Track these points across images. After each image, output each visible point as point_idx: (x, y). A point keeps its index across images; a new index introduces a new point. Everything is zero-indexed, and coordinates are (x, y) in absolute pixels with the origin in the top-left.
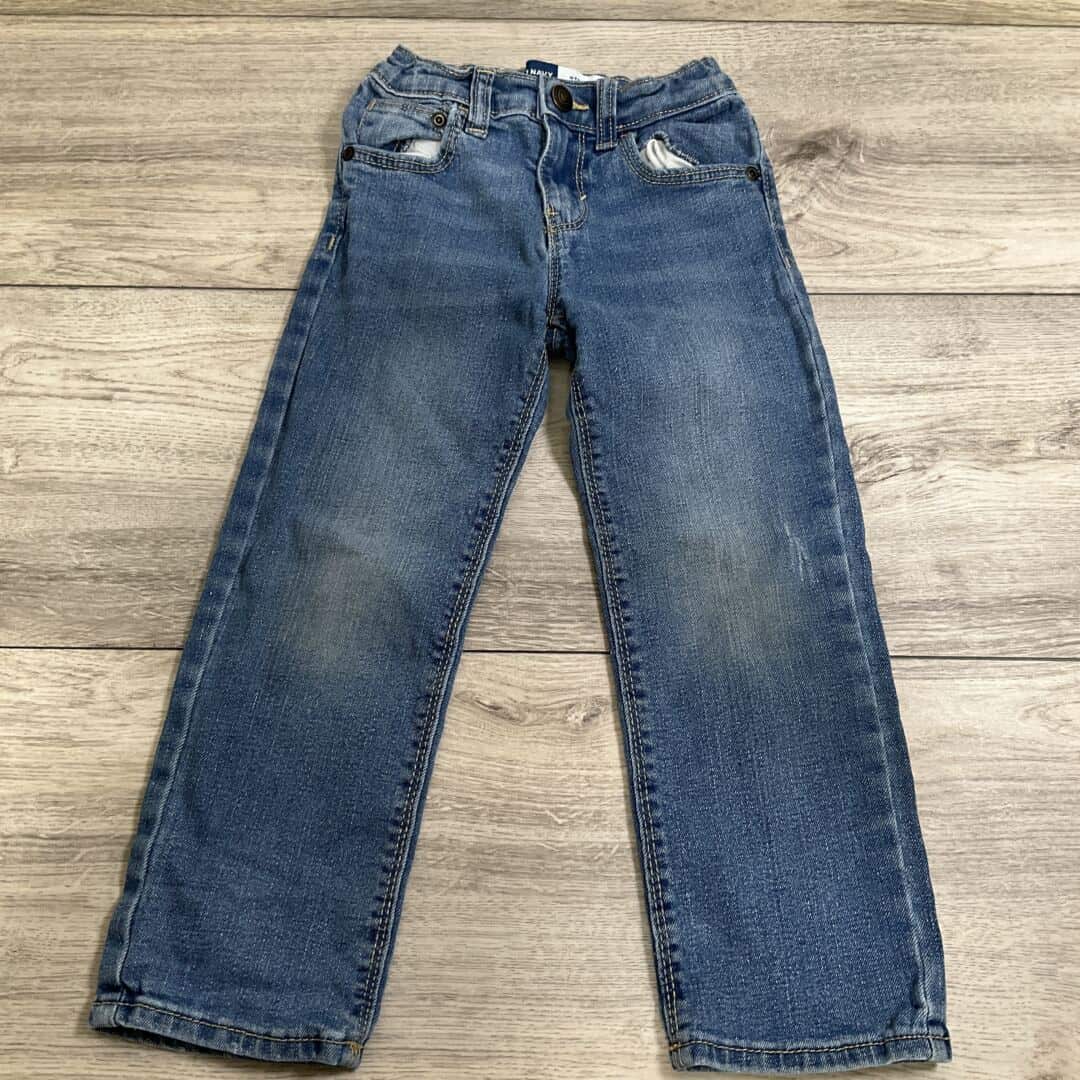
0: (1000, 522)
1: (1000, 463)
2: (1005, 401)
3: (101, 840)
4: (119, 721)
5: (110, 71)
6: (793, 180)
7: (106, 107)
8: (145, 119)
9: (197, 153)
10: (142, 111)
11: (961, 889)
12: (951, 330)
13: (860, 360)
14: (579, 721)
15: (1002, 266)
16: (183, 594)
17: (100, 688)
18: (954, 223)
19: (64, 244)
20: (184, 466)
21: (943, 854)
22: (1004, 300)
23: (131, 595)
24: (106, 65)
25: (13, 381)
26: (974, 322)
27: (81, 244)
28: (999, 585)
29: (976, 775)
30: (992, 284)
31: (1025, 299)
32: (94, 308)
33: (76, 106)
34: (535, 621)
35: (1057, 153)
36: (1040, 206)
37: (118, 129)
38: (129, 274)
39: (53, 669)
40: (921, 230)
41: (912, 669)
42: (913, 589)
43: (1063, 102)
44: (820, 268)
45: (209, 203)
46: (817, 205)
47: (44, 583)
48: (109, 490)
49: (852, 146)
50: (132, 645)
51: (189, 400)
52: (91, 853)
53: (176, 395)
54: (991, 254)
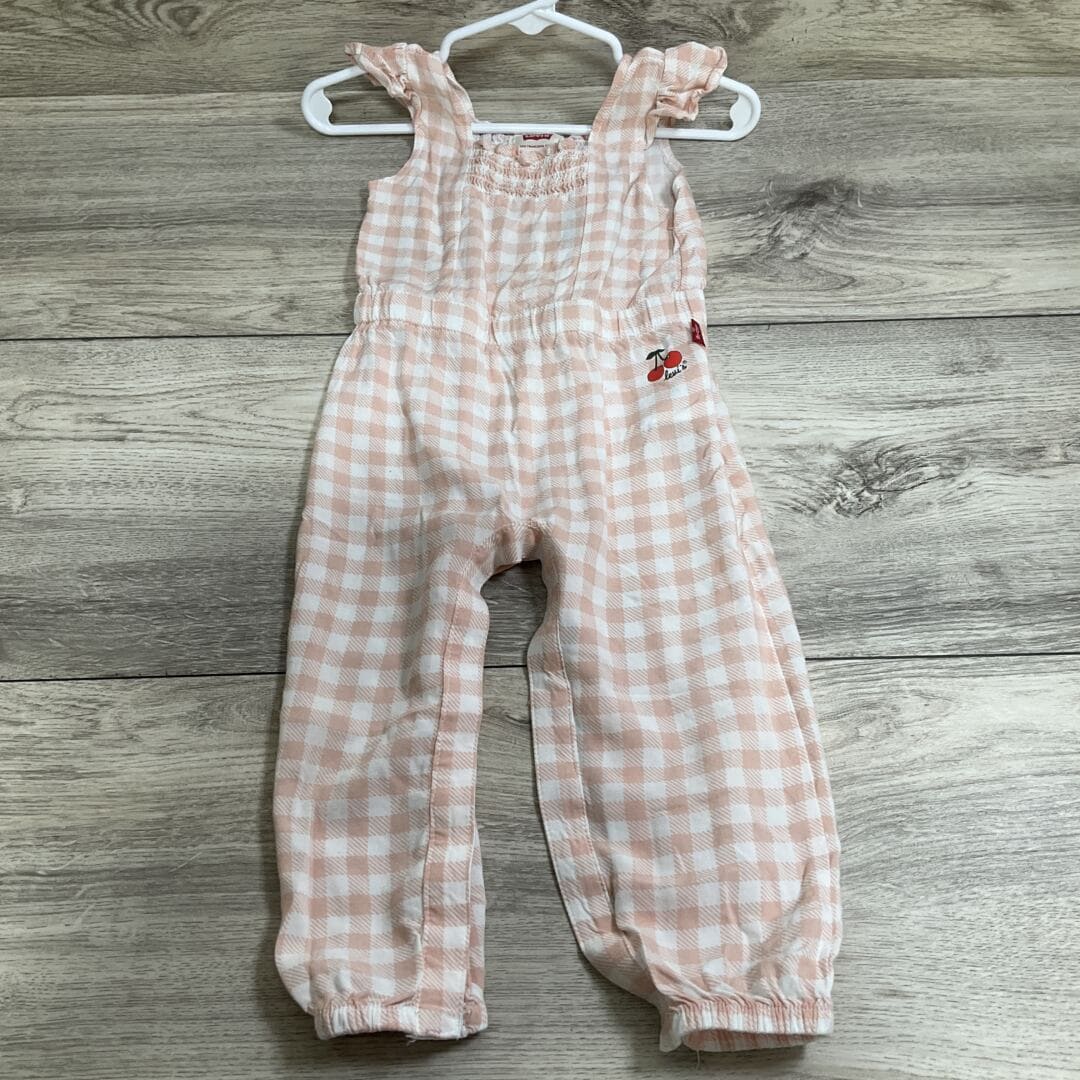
0: (1036, 523)
1: (1027, 468)
2: (1025, 411)
3: (103, 875)
4: (125, 751)
5: (128, 150)
6: (795, 224)
7: (124, 181)
8: (161, 191)
9: (212, 220)
10: (157, 183)
11: (1038, 888)
12: (965, 349)
13: (878, 380)
16: (196, 622)
17: (106, 717)
18: (954, 256)
19: (79, 301)
20: (197, 499)
21: (1014, 853)
22: (1013, 322)
23: (142, 625)
24: (123, 146)
25: (23, 427)
26: (986, 342)
27: (95, 301)
28: (1042, 584)
29: (1039, 770)
31: (1034, 319)
32: (109, 357)
33: (91, 181)
35: (1047, 193)
36: (1036, 239)
37: (134, 200)
38: (143, 325)
39: (56, 701)
40: (924, 263)
41: (960, 667)
42: (955, 590)
43: (1048, 150)
44: (830, 300)
45: (224, 262)
46: (819, 245)
47: (51, 617)
48: (120, 524)
49: (849, 194)
50: (142, 674)
51: (204, 438)
52: (93, 888)
53: (192, 434)
54: (995, 282)
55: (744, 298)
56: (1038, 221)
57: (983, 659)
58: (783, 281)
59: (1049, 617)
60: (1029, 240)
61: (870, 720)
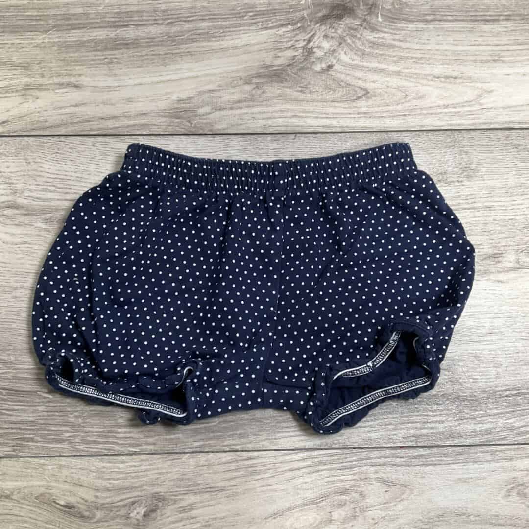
0: (488, 325)
2: (491, 219)
6: (326, 36)
12: (449, 160)
14: (139, 517)
15: (490, 106)
22: (492, 134)
26: (467, 153)
30: (480, 121)
31: (507, 132)
34: (105, 427)
36: (518, 55)
40: (426, 77)
41: (415, 457)
44: (346, 111)
46: (343, 57)
49: (372, 8)
54: (480, 96)
55: (277, 108)
56: (521, 38)
57: (435, 450)
58: (310, 92)
59: (488, 411)
60: (512, 56)
61: (341, 505)
